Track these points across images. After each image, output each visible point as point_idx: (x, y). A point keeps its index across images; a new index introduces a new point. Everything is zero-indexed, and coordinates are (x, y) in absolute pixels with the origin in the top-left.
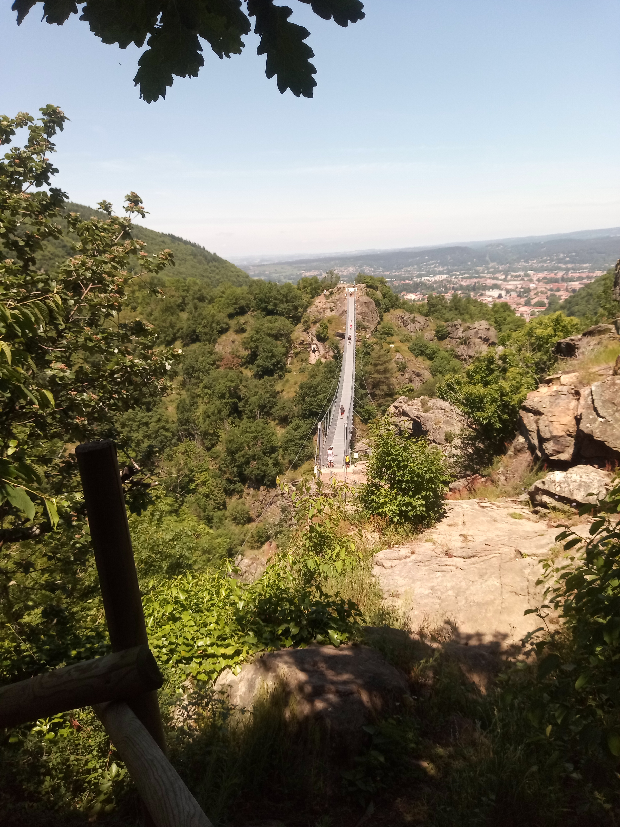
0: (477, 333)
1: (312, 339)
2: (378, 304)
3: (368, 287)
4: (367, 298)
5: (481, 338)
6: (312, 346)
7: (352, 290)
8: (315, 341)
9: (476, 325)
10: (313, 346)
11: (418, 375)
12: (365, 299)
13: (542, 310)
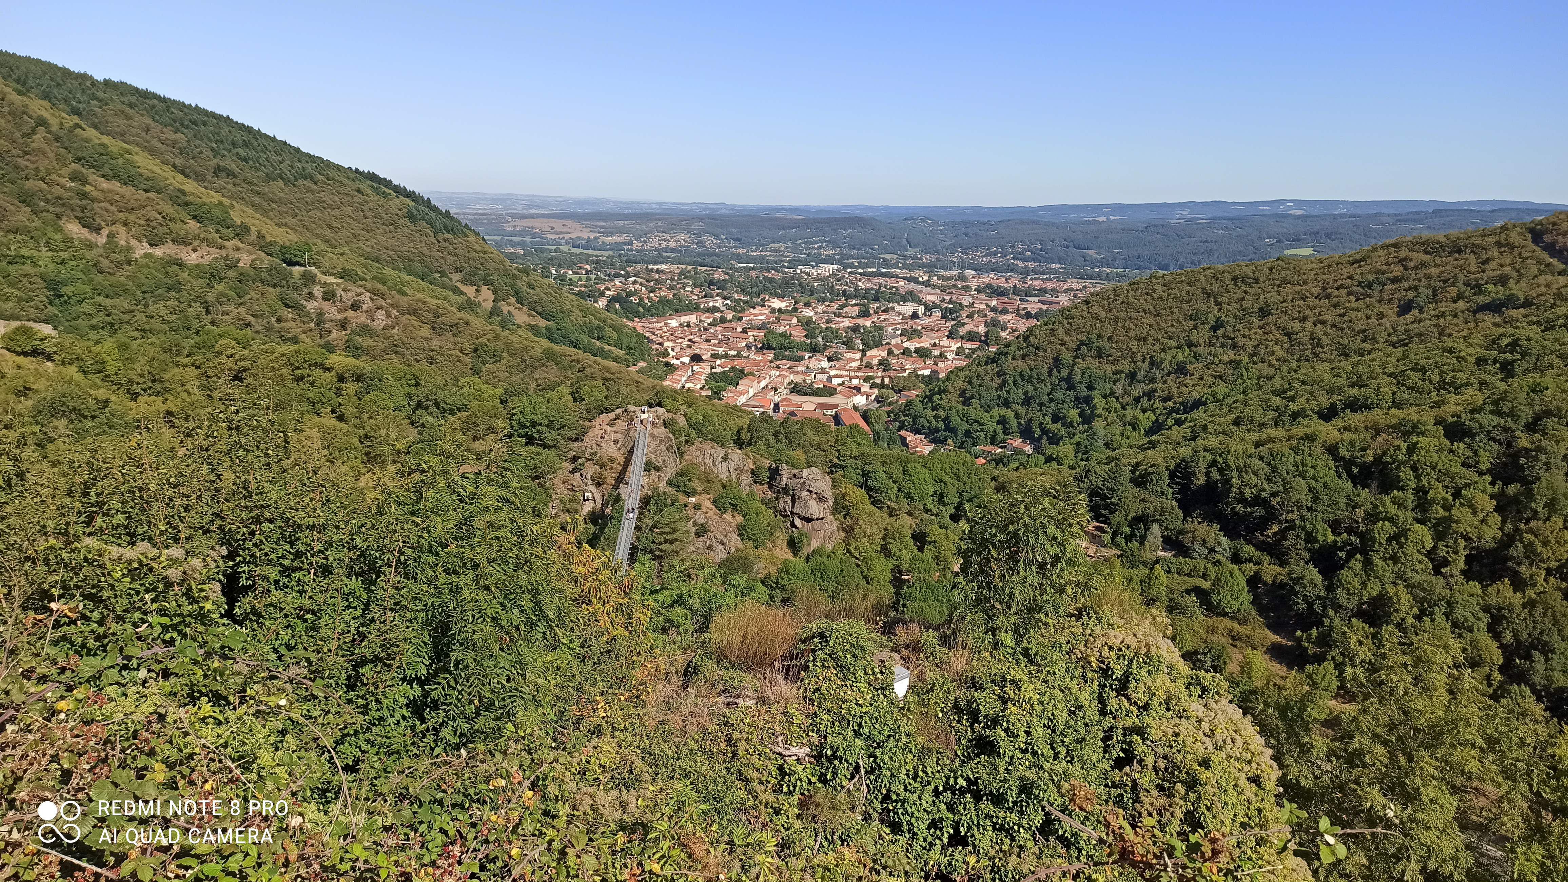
1: (586, 484)
5: (810, 491)
7: (644, 417)
8: (591, 487)
10: (587, 495)
11: (722, 543)
13: (974, 347)
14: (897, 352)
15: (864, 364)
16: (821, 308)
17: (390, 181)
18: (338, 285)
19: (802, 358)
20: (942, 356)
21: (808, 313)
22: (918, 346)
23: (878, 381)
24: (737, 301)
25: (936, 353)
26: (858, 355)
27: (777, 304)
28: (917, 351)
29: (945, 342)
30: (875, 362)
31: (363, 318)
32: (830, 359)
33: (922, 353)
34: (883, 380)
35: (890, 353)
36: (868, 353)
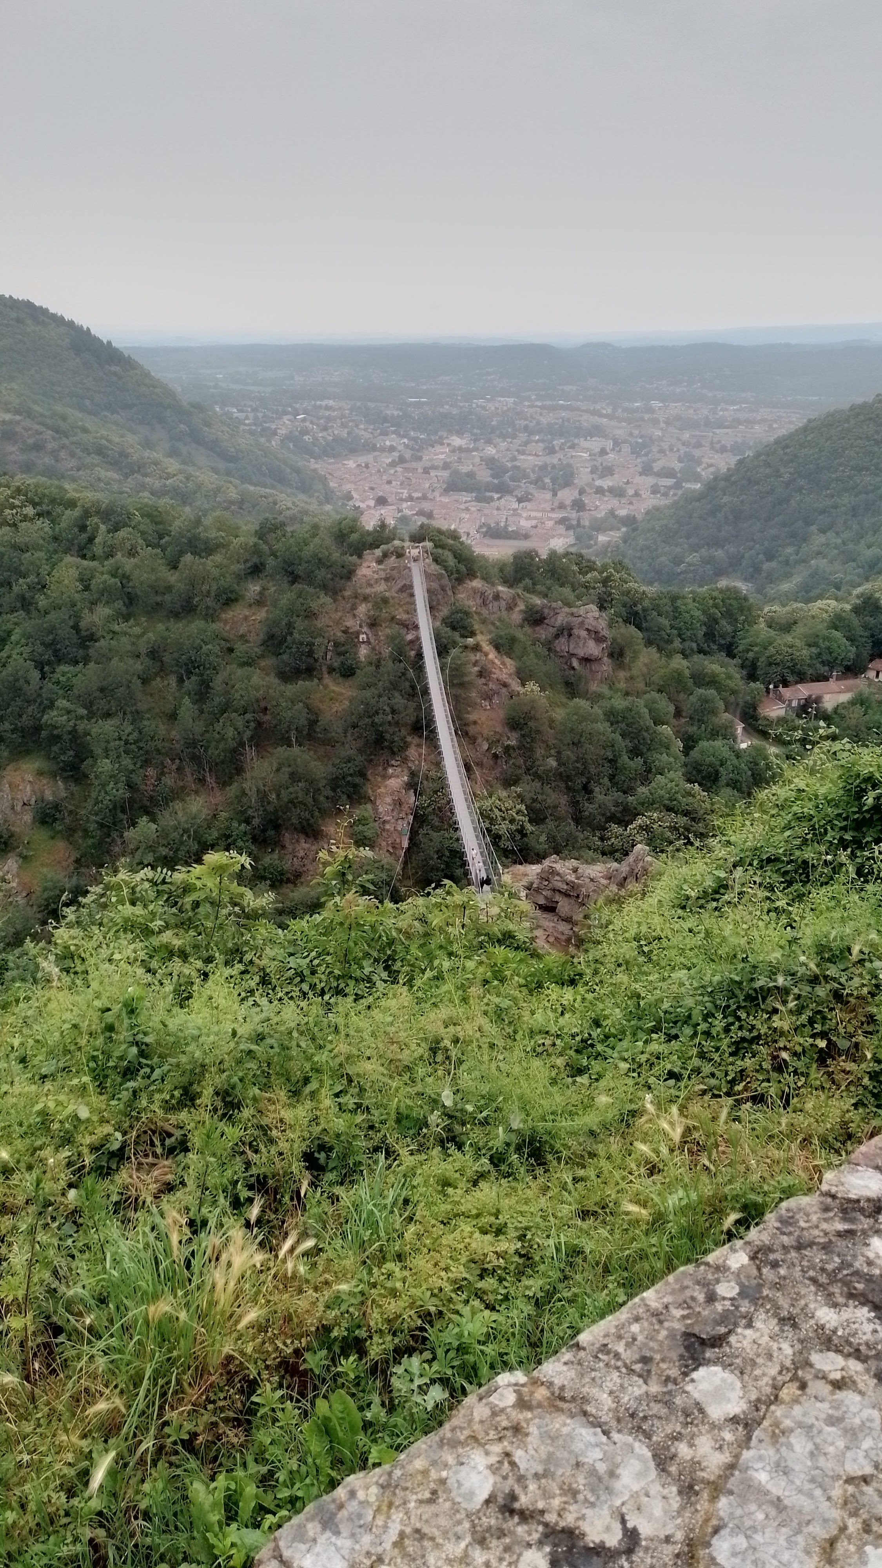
0: (582, 623)
1: (361, 626)
2: (450, 573)
3: (436, 546)
4: (438, 567)
5: (587, 630)
6: (361, 636)
7: (415, 552)
8: (365, 629)
9: (582, 611)
10: (363, 637)
11: (505, 685)
12: (435, 568)
13: (669, 484)
14: (588, 490)
15: (556, 504)
16: (503, 445)
17: (47, 310)
18: (18, 422)
19: (492, 499)
20: (637, 494)
21: (491, 451)
22: (611, 484)
23: (574, 523)
24: (415, 439)
25: (631, 492)
26: (548, 495)
27: (457, 441)
28: (611, 490)
29: (639, 480)
30: (568, 502)
31: (47, 460)
32: (520, 500)
33: (617, 492)
34: (579, 521)
35: (582, 492)
36: (560, 494)
